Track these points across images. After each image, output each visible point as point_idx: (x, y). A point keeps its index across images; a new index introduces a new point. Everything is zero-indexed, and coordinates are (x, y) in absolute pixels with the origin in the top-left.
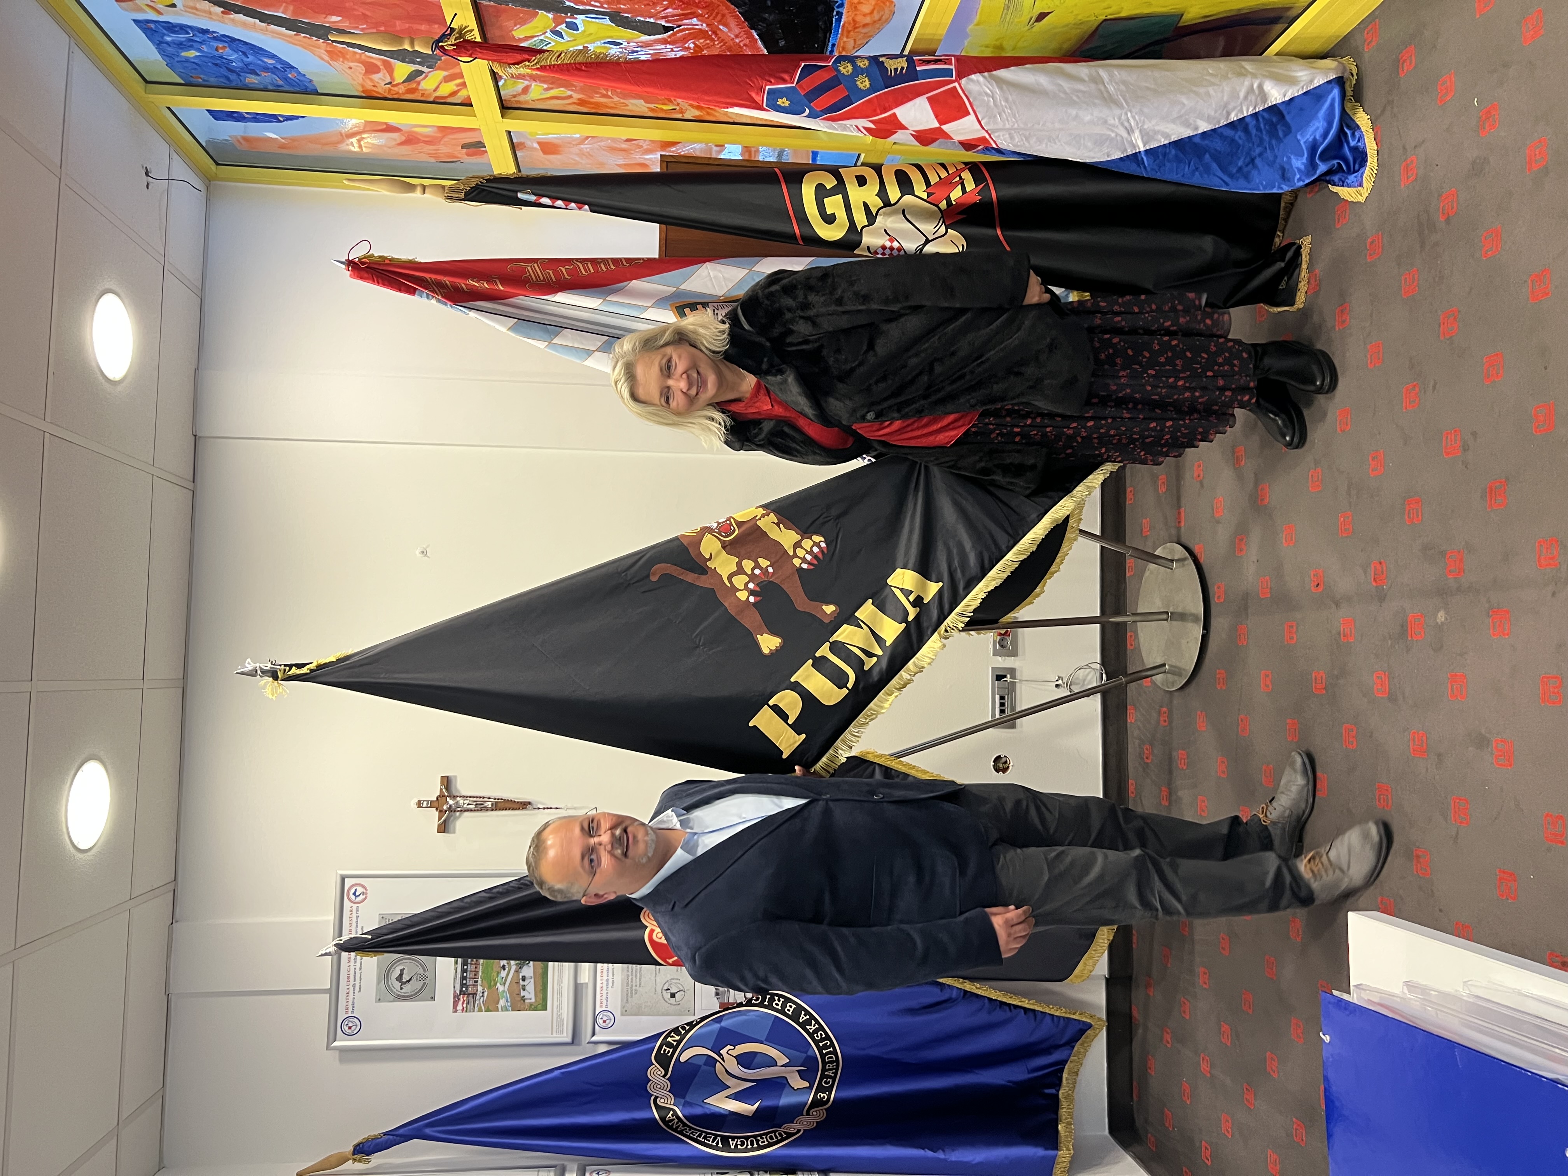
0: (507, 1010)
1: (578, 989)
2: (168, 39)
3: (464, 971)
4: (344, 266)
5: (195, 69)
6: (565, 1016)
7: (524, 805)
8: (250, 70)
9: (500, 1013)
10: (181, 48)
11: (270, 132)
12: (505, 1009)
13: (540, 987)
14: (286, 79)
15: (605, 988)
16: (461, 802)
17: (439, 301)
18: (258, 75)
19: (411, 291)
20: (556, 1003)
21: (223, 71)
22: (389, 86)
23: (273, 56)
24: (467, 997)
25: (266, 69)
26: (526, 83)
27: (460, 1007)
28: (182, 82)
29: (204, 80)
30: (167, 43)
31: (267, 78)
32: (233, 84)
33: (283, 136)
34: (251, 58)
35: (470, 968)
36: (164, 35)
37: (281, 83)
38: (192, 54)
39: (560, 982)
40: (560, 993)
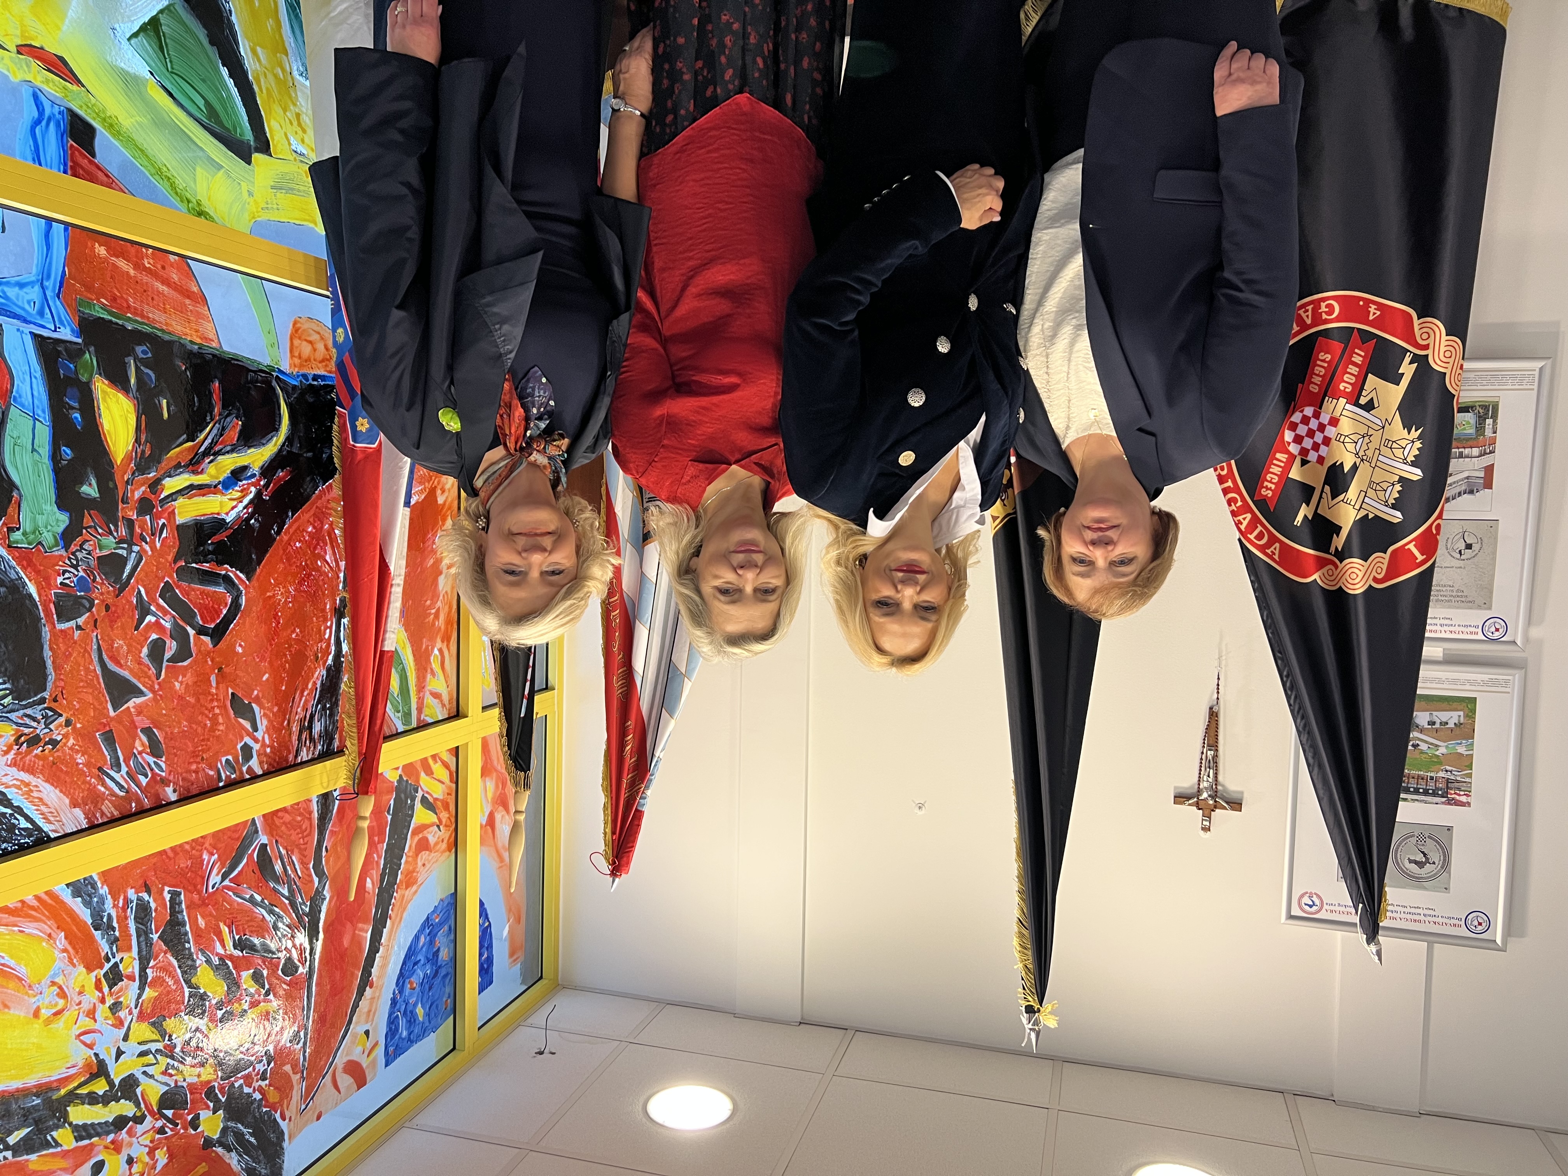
0: (1472, 744)
1: (1450, 660)
2: (405, 1034)
3: (1416, 791)
4: (617, 880)
5: (437, 1007)
6: (1486, 677)
7: (1213, 715)
8: (433, 956)
9: (1475, 753)
10: (415, 1021)
11: (502, 932)
12: (1471, 747)
13: (1445, 705)
14: (441, 924)
15: (1451, 628)
16: (1206, 784)
17: (647, 787)
18: (439, 949)
19: (639, 815)
20: (1468, 687)
21: (437, 981)
22: (441, 827)
23: (417, 938)
24: (1451, 789)
25: (431, 942)
26: (427, 694)
27: (1464, 799)
28: (452, 1016)
29: (449, 997)
30: (410, 1034)
31: (442, 940)
32: (451, 970)
33: (506, 920)
34: (421, 957)
35: (1413, 785)
36: (400, 1038)
37: (446, 927)
38: (420, 1011)
39: (1440, 681)
40: (1454, 681)
